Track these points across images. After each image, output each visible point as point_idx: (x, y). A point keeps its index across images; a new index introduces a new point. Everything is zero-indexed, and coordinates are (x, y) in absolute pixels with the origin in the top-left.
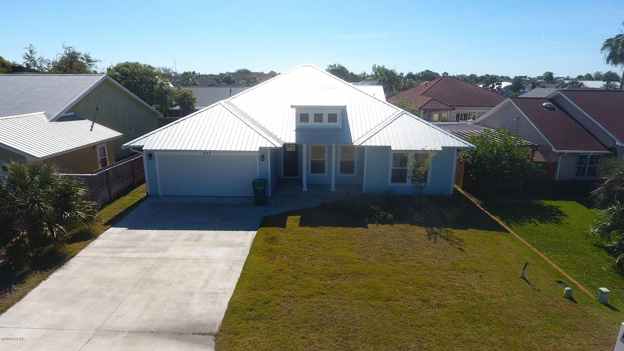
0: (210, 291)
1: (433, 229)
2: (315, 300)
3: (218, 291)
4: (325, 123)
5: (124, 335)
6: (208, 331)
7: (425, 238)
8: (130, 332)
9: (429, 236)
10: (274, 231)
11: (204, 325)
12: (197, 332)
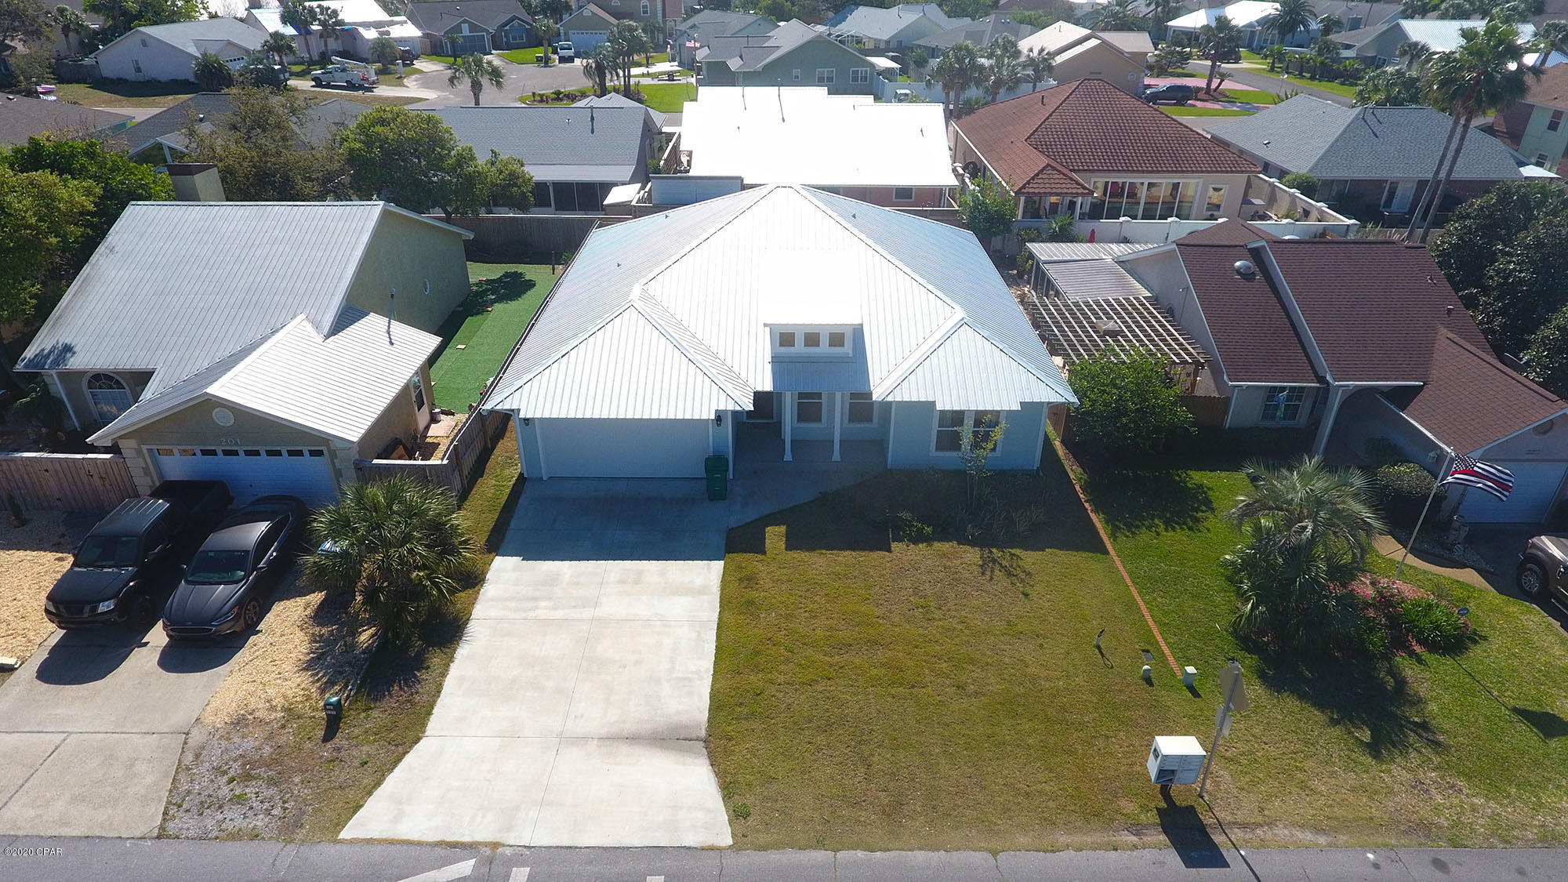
0: (680, 675)
1: (991, 552)
2: (819, 688)
3: (690, 676)
4: (824, 348)
5: (595, 742)
6: (694, 736)
7: (976, 570)
8: (600, 739)
9: (983, 567)
10: (750, 561)
11: (687, 727)
12: (681, 737)
